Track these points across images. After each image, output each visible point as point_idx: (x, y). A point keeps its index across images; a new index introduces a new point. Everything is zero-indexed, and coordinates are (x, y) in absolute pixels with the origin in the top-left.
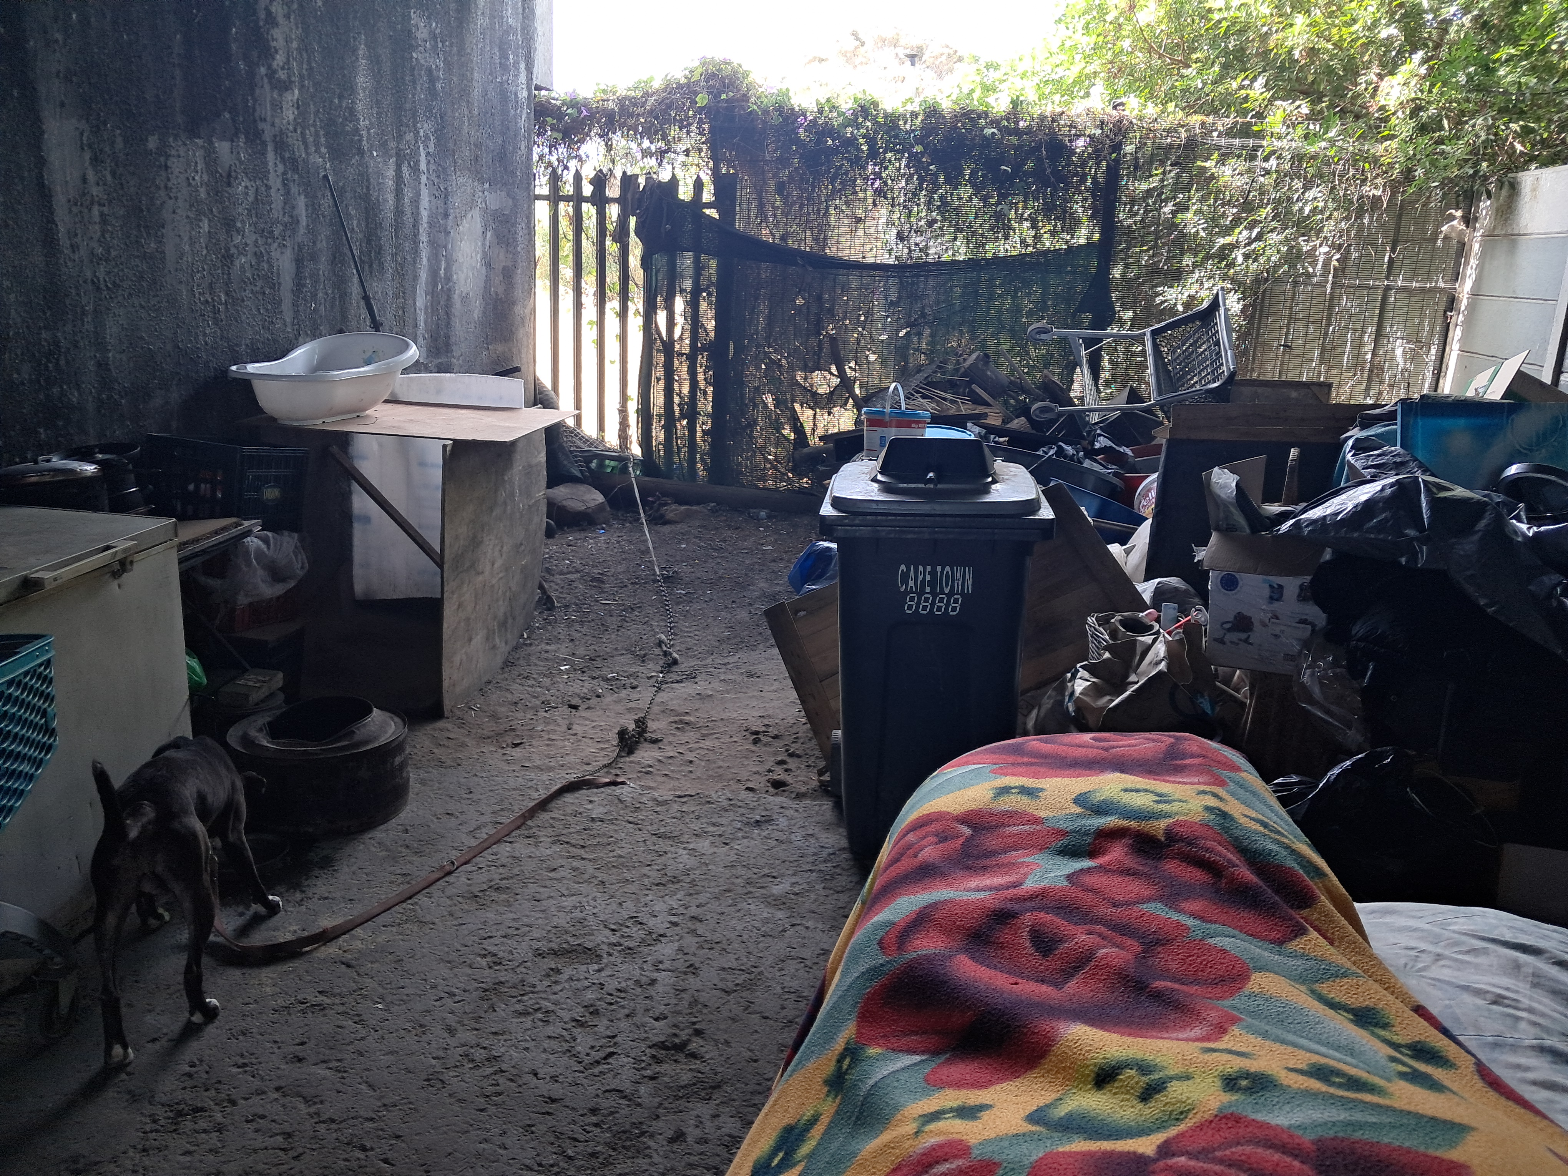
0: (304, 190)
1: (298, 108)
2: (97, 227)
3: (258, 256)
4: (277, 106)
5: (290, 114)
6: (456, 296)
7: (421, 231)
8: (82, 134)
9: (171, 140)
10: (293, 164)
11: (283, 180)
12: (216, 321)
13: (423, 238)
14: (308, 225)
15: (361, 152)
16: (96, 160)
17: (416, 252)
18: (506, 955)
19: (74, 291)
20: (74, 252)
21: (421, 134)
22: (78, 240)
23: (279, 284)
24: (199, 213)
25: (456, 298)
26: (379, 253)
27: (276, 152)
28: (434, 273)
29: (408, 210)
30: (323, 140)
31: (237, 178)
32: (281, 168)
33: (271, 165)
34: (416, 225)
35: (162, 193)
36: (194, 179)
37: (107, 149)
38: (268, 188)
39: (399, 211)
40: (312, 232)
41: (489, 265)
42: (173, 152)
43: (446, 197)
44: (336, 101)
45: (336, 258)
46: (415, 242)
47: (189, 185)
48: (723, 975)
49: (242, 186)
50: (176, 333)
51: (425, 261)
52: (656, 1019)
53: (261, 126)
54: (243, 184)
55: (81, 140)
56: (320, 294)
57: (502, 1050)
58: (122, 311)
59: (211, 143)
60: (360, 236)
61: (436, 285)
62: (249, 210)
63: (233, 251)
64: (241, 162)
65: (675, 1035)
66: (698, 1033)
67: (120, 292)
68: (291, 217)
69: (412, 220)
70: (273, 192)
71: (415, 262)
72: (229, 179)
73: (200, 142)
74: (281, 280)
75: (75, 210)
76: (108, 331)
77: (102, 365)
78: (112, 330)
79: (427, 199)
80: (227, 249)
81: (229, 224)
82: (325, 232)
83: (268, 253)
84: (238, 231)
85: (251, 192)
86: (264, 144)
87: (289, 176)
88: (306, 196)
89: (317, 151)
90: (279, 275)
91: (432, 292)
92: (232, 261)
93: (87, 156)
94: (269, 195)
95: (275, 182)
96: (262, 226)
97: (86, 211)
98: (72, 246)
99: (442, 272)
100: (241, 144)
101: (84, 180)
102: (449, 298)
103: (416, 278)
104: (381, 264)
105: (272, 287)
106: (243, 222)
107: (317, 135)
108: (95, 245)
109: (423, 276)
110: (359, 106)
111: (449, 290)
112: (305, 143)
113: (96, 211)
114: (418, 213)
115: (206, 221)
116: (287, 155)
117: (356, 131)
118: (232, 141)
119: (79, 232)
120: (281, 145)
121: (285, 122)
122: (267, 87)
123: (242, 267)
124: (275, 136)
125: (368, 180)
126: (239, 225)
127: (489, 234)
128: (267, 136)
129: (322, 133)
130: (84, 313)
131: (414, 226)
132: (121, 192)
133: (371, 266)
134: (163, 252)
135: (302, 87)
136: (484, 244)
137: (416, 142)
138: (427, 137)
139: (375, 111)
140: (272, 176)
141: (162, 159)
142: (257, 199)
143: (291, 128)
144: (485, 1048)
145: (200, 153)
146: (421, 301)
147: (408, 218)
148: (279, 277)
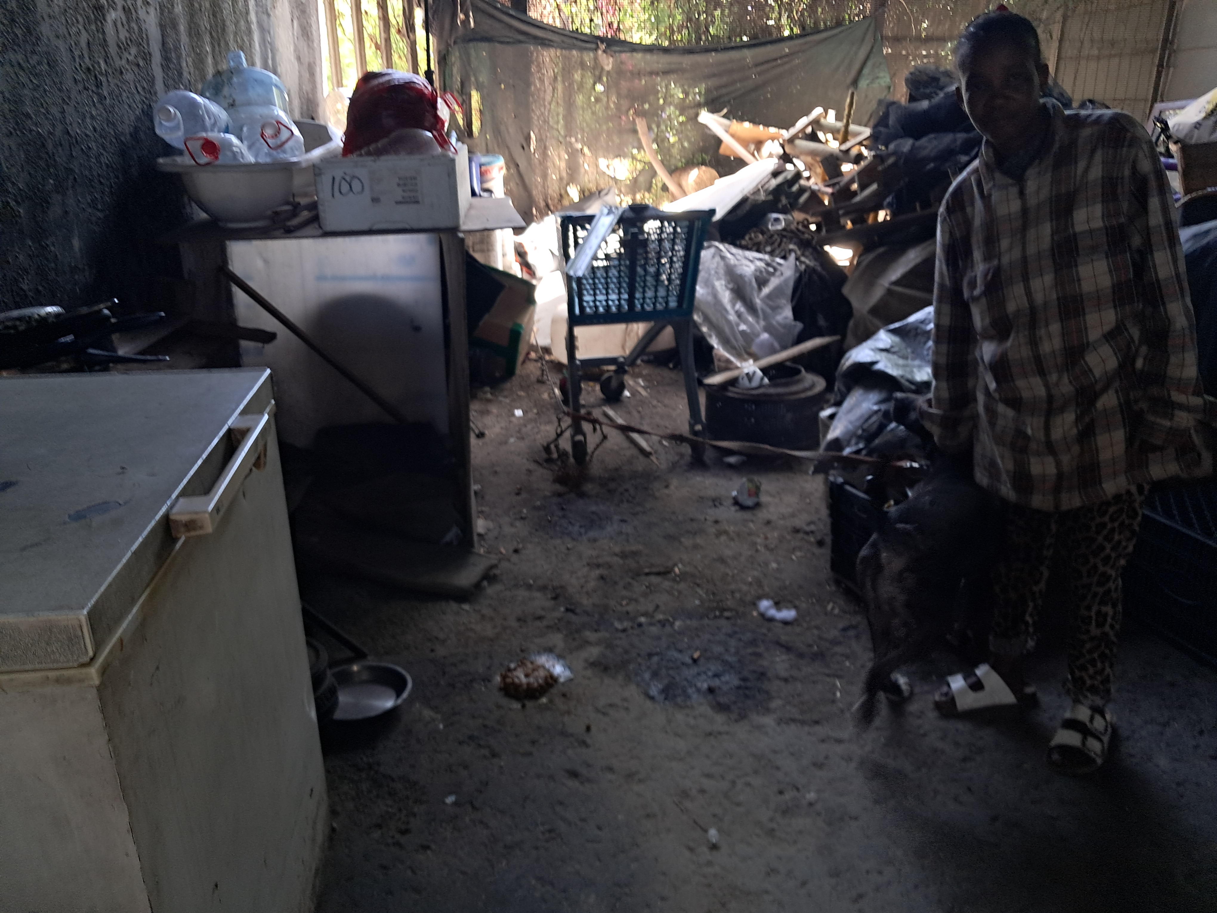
3: (126, 12)
17: (249, 32)
23: (150, 54)
26: (224, 30)
41: (299, 59)
45: (193, 27)
46: (248, 22)
50: (62, 111)
51: (257, 45)
60: (207, 5)
83: (135, 10)
105: (145, 60)
123: (114, 25)
133: (219, 45)
148: (148, 44)
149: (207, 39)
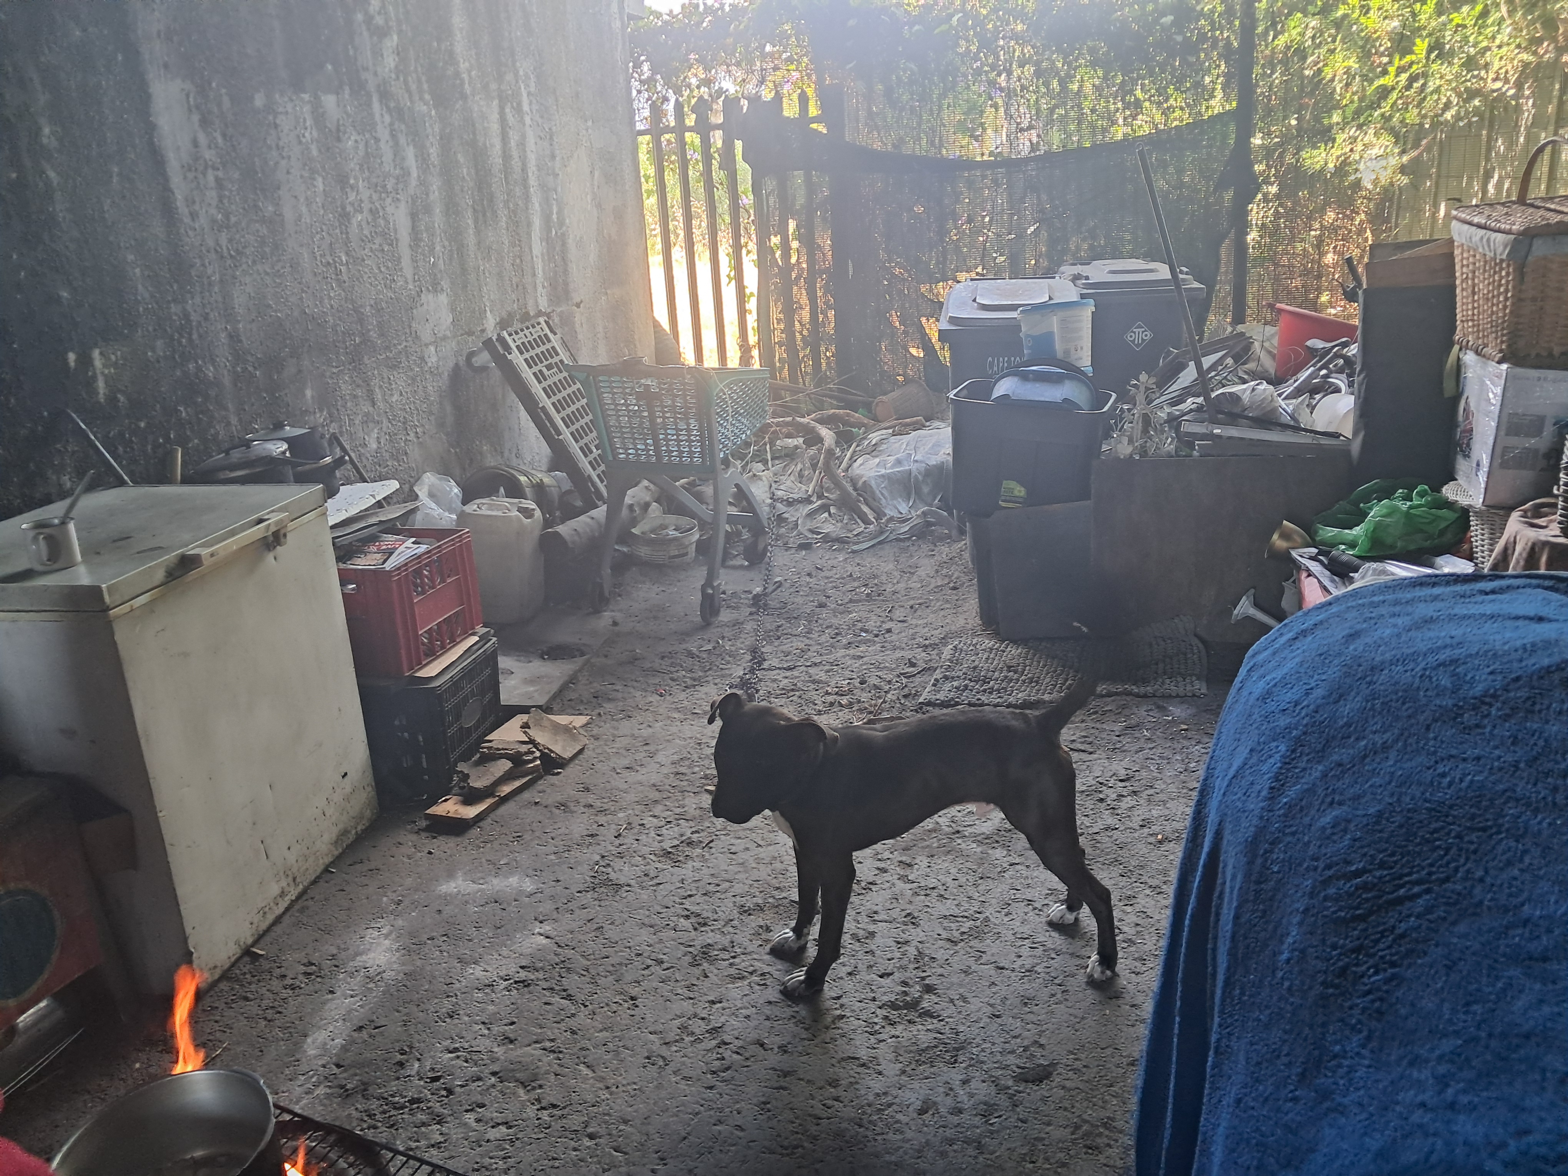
0: (413, 140)
1: (398, 54)
2: (214, 193)
3: (373, 212)
4: (378, 54)
5: (390, 61)
6: (570, 241)
7: (530, 174)
8: (188, 96)
9: (277, 96)
10: (399, 113)
11: (392, 131)
12: (340, 283)
13: (532, 181)
14: (419, 177)
15: (464, 97)
16: (205, 122)
17: (527, 197)
18: (710, 915)
19: (197, 261)
20: (193, 220)
21: (521, 73)
22: (197, 207)
23: (397, 240)
24: (313, 171)
25: (570, 242)
26: (492, 201)
27: (381, 102)
28: (547, 219)
29: (515, 153)
30: (425, 86)
31: (345, 133)
32: (387, 119)
33: (377, 117)
34: (524, 169)
35: (274, 153)
36: (304, 136)
37: (215, 110)
38: (377, 140)
39: (506, 156)
40: (422, 183)
41: (599, 206)
42: (281, 109)
43: (551, 138)
44: (435, 44)
45: (451, 208)
46: (525, 188)
47: (300, 142)
48: (946, 923)
49: (351, 140)
50: (301, 299)
51: (537, 205)
52: (881, 977)
53: (364, 75)
54: (353, 138)
55: (188, 102)
56: (438, 248)
57: (723, 1019)
58: (248, 279)
59: (316, 97)
60: (471, 184)
61: (549, 231)
62: (361, 165)
63: (349, 209)
64: (348, 115)
65: (905, 993)
66: (929, 989)
67: (244, 260)
68: (402, 168)
69: (520, 164)
70: (382, 144)
71: (527, 209)
72: (338, 135)
73: (306, 97)
74: (398, 236)
75: (190, 175)
76: (236, 301)
77: (234, 337)
78: (240, 300)
79: (533, 141)
80: (344, 208)
81: (342, 181)
82: (436, 184)
83: (383, 208)
84: (352, 187)
85: (361, 146)
86: (369, 95)
87: (396, 126)
88: (415, 146)
89: (421, 99)
90: (396, 230)
91: (547, 239)
92: (349, 221)
93: (196, 118)
94: (378, 148)
95: (383, 134)
96: (375, 180)
97: (201, 176)
98: (191, 214)
99: (555, 216)
100: (347, 96)
101: (195, 143)
102: (564, 244)
103: (529, 225)
104: (495, 213)
105: (392, 245)
106: (356, 178)
107: (419, 81)
108: (213, 211)
109: (537, 222)
110: (459, 49)
111: (563, 234)
112: (408, 91)
113: (211, 177)
114: (525, 157)
115: (320, 179)
116: (392, 105)
117: (457, 74)
118: (338, 94)
119: (197, 199)
120: (385, 95)
121: (387, 70)
122: (366, 34)
123: (360, 225)
124: (379, 86)
125: (473, 125)
126: (352, 181)
127: (597, 174)
128: (371, 86)
129: (424, 79)
130: (210, 284)
131: (523, 170)
132: (233, 154)
133: (484, 215)
134: (280, 215)
135: (400, 32)
136: (592, 185)
137: (517, 82)
138: (527, 76)
139: (473, 52)
140: (379, 128)
141: (271, 118)
142: (367, 153)
143: (393, 76)
144: (703, 1019)
145: (307, 108)
146: (538, 248)
147: (516, 163)
148: (396, 233)
149: (470, 213)
